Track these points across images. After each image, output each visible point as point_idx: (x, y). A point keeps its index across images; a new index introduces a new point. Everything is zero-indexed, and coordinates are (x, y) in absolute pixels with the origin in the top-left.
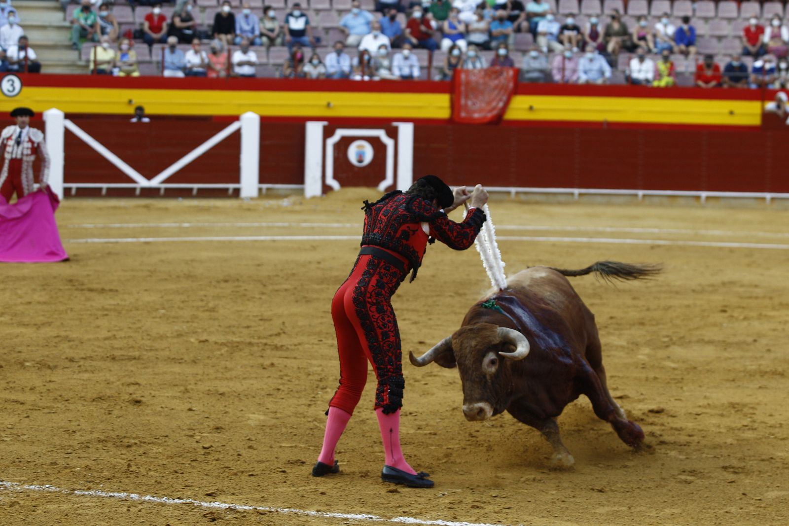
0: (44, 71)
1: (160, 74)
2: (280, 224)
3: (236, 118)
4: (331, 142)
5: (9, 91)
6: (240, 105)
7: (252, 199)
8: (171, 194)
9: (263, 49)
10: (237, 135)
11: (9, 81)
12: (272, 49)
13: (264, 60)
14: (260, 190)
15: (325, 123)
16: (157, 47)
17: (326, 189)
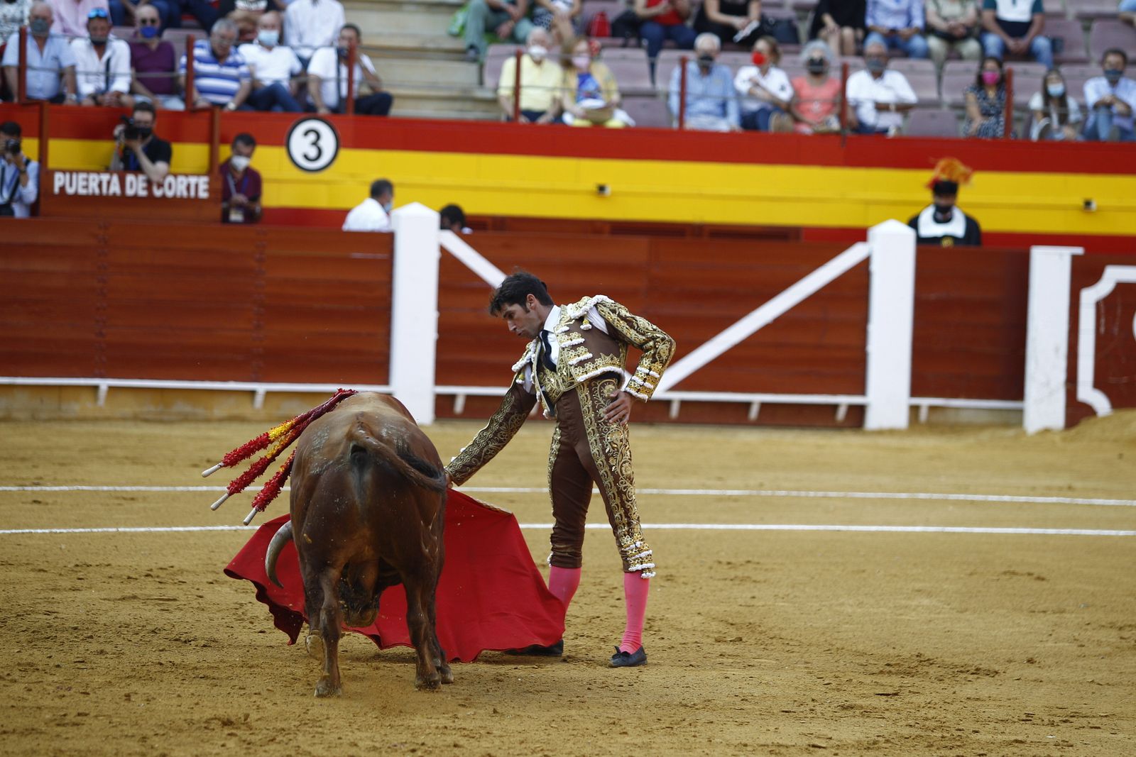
0: (399, 110)
1: (675, 125)
2: (962, 497)
3: (860, 235)
4: (1091, 297)
5: (306, 157)
6: (867, 203)
7: (892, 432)
8: (694, 415)
9: (928, 66)
10: (860, 276)
11: (306, 133)
12: (950, 66)
13: (931, 94)
14: (914, 410)
15: (1079, 251)
16: (668, 57)
17: (1077, 412)
